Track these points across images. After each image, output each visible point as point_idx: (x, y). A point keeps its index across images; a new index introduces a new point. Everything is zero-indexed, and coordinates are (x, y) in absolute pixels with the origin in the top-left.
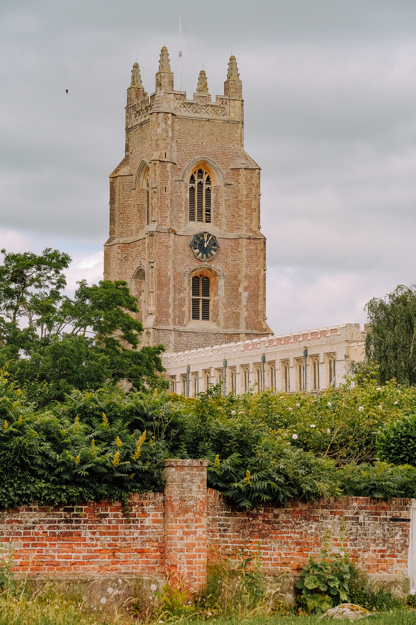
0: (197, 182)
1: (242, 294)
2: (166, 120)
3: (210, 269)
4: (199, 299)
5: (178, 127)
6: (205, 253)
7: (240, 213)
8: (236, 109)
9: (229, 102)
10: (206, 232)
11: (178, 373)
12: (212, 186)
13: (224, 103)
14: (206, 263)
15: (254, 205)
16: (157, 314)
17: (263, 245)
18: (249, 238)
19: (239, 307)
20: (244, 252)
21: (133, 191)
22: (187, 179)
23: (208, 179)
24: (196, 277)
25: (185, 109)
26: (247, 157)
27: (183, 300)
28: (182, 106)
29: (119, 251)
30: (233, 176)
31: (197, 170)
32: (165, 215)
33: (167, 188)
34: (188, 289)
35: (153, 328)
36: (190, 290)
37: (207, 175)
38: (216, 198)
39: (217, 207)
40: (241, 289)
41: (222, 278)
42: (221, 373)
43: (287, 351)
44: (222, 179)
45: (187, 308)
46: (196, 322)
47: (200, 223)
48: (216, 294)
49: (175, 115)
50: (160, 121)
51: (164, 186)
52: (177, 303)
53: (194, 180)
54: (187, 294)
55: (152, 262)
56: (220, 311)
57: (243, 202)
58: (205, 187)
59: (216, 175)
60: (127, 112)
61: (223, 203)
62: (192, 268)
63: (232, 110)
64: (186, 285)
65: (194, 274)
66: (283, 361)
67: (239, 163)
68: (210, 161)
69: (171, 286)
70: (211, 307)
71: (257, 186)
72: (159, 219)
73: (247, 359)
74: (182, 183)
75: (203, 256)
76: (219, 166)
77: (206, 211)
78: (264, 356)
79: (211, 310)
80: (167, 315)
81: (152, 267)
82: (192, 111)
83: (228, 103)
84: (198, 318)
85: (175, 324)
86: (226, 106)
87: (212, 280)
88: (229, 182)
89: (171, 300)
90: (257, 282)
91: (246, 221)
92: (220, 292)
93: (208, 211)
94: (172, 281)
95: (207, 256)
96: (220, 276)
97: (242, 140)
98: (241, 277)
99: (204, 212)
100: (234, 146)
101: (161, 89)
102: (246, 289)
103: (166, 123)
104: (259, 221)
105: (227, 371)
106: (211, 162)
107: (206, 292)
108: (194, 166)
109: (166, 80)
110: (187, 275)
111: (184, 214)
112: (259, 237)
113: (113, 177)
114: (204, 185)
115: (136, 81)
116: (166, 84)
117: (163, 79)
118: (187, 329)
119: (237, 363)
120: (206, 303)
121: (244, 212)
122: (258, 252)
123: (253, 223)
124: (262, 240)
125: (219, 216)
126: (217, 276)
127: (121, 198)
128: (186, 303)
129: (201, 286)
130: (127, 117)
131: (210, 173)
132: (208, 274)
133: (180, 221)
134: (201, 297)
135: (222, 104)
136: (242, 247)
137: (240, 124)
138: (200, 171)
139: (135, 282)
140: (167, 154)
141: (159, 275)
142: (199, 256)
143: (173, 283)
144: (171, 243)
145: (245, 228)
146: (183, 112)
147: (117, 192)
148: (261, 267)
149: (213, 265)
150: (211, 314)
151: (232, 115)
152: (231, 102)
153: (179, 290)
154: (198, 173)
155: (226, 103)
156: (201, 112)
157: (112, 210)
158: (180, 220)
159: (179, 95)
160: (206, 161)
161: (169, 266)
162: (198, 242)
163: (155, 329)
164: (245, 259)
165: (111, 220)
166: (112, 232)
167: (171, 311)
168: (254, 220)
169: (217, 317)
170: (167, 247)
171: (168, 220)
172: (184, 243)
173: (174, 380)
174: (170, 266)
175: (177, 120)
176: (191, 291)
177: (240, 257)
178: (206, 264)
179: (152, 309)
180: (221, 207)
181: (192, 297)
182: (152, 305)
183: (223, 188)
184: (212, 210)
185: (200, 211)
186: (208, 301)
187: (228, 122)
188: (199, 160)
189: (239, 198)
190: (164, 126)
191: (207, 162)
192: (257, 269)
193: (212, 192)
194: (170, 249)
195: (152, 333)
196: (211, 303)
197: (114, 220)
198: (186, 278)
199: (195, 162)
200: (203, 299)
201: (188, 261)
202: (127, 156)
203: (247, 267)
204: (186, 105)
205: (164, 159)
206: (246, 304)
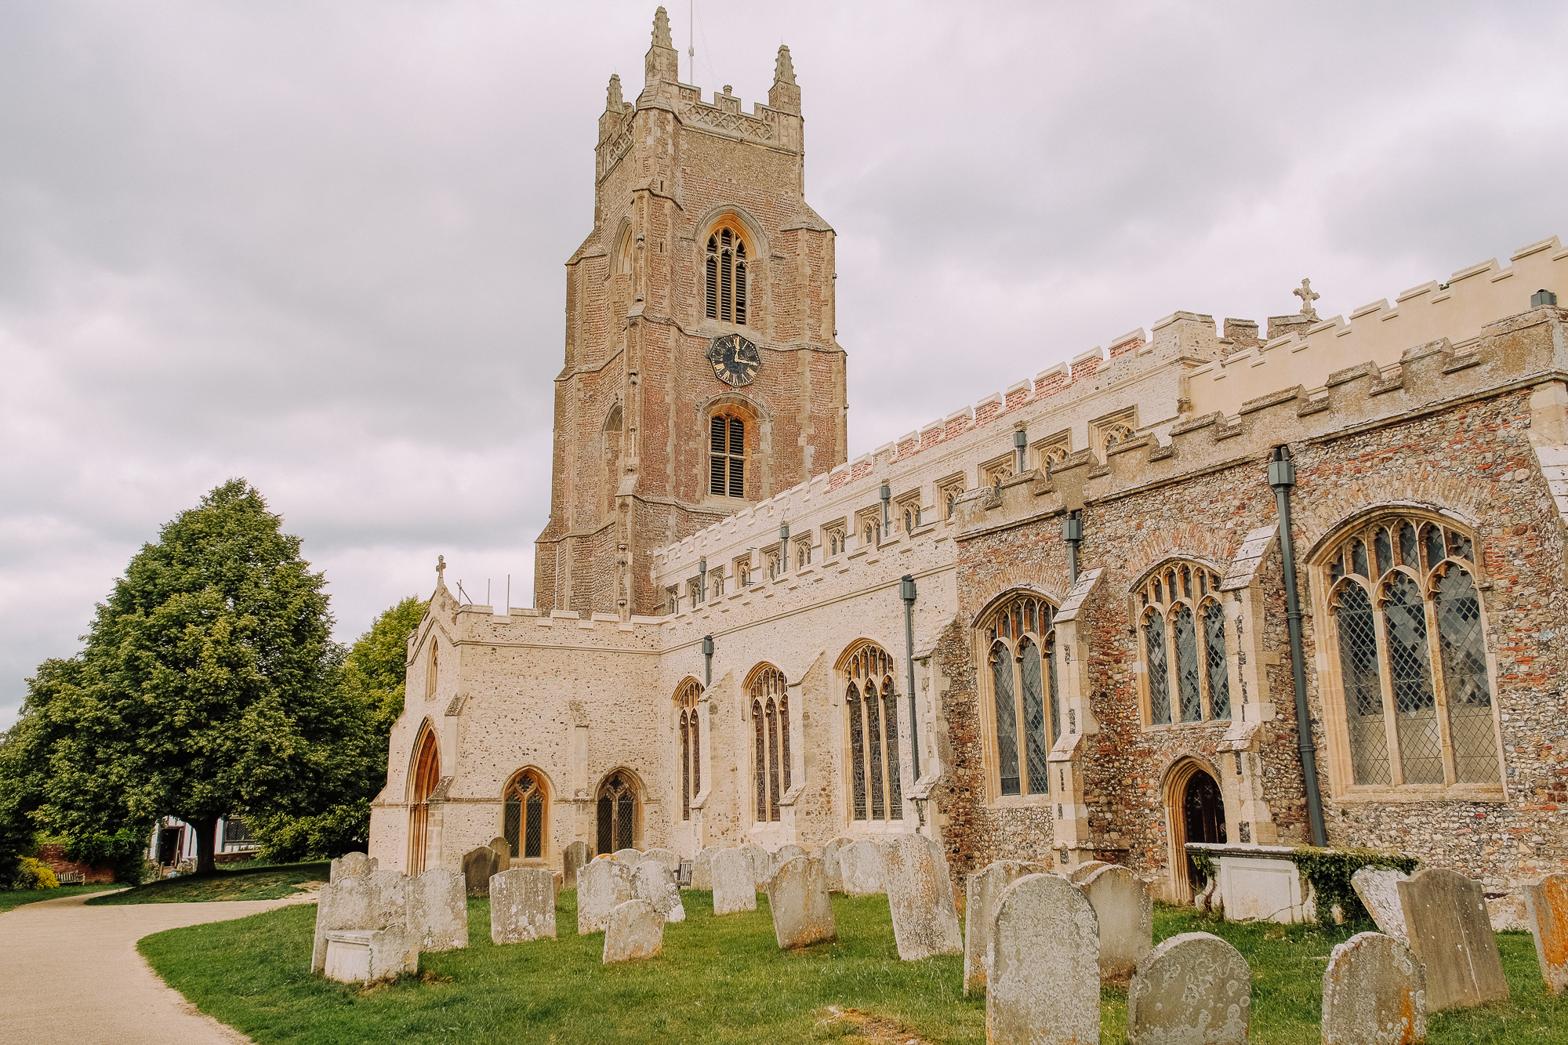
0: (720, 251)
1: (805, 449)
2: (662, 125)
3: (745, 403)
4: (725, 458)
5: (686, 146)
6: (735, 372)
7: (798, 307)
8: (790, 131)
9: (778, 117)
10: (737, 335)
11: (681, 580)
12: (749, 260)
13: (769, 118)
14: (737, 391)
15: (824, 293)
16: (644, 474)
17: (841, 362)
18: (816, 350)
19: (799, 472)
20: (808, 374)
21: (606, 283)
22: (703, 241)
23: (741, 248)
24: (718, 418)
25: (699, 117)
26: (810, 213)
27: (694, 454)
28: (694, 110)
29: (581, 385)
30: (786, 244)
31: (721, 228)
32: (661, 292)
33: (664, 245)
34: (703, 434)
35: (634, 497)
36: (707, 438)
37: (739, 240)
38: (755, 281)
39: (758, 296)
40: (802, 441)
41: (768, 420)
42: (774, 558)
43: (956, 454)
44: (767, 247)
45: (702, 471)
46: (717, 498)
47: (725, 323)
48: (756, 450)
49: (681, 123)
50: (651, 123)
51: (659, 240)
52: (682, 458)
53: (716, 247)
54: (702, 444)
55: (635, 374)
56: (764, 480)
57: (805, 287)
58: (735, 261)
59: (755, 241)
60: (599, 154)
61: (769, 289)
62: (712, 397)
63: (783, 132)
64: (699, 427)
65: (715, 410)
66: (943, 483)
67: (796, 221)
68: (744, 213)
69: (671, 423)
70: (746, 474)
71: (828, 261)
72: (649, 298)
73: (839, 507)
74: (694, 245)
75: (731, 376)
76: (761, 224)
77: (738, 304)
78: (887, 486)
79: (747, 479)
80: (664, 478)
81: (634, 383)
82: (712, 123)
83: (776, 119)
84: (723, 492)
85: (677, 496)
86: (772, 124)
87: (748, 426)
88: (779, 254)
89: (669, 449)
90: (832, 429)
91: (811, 321)
92: (763, 445)
93: (741, 303)
94: (672, 413)
95: (739, 378)
96: (762, 417)
97: (801, 185)
98: (801, 418)
99: (734, 305)
100: (787, 193)
101: (654, 76)
102: (811, 439)
103: (663, 129)
104: (834, 324)
105: (788, 549)
106: (747, 216)
107: (738, 446)
108: (716, 220)
109: (665, 61)
110: (701, 409)
111: (696, 302)
112: (835, 350)
113: (572, 265)
114: (734, 258)
115: (613, 102)
116: (664, 68)
117: (658, 59)
118: (700, 507)
119: (814, 524)
120: (737, 466)
121: (806, 305)
122: (833, 376)
123: (823, 325)
124: (840, 354)
125: (761, 313)
126: (758, 417)
127: (585, 295)
128: (700, 461)
129: (728, 433)
130: (598, 163)
131: (745, 237)
132: (742, 413)
133: (690, 313)
134: (728, 454)
135: (766, 119)
136: (803, 364)
137: (798, 158)
138: (726, 233)
139: (607, 436)
140: (664, 184)
141: (647, 401)
142: (725, 376)
143: (675, 419)
144: (671, 343)
145: (809, 333)
146: (693, 121)
147: (579, 287)
148: (839, 401)
149: (751, 396)
150: (746, 486)
151: (784, 140)
152: (782, 117)
153: (685, 434)
154: (723, 235)
155: (772, 120)
156: (728, 126)
157: (570, 320)
158: (690, 311)
159: (688, 91)
160: (738, 212)
161: (666, 385)
162: (723, 351)
163: (638, 499)
164: (810, 386)
165: (567, 337)
166: (569, 358)
167: (670, 469)
168: (824, 320)
169: (758, 492)
170: (665, 350)
171: (666, 303)
172: (694, 351)
173: (674, 597)
174: (669, 386)
175: (683, 132)
176: (710, 441)
177: (799, 382)
178: (736, 393)
179: (634, 461)
180: (765, 297)
181: (710, 453)
182: (633, 455)
183: (768, 264)
184: (748, 302)
185: (726, 303)
186: (741, 462)
187: (777, 150)
188: (724, 208)
189: (798, 282)
190: (659, 134)
191: (738, 215)
192: (830, 405)
193: (747, 271)
194: (669, 355)
195: (631, 505)
196: (747, 466)
197: (573, 336)
198: (699, 415)
199: (718, 210)
200: (731, 459)
201: (703, 384)
202: (598, 229)
203: (812, 401)
204: (700, 111)
205: (657, 192)
206: (811, 467)
